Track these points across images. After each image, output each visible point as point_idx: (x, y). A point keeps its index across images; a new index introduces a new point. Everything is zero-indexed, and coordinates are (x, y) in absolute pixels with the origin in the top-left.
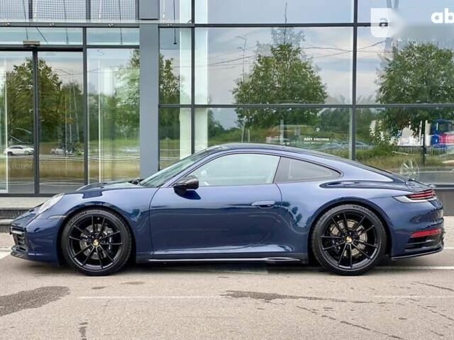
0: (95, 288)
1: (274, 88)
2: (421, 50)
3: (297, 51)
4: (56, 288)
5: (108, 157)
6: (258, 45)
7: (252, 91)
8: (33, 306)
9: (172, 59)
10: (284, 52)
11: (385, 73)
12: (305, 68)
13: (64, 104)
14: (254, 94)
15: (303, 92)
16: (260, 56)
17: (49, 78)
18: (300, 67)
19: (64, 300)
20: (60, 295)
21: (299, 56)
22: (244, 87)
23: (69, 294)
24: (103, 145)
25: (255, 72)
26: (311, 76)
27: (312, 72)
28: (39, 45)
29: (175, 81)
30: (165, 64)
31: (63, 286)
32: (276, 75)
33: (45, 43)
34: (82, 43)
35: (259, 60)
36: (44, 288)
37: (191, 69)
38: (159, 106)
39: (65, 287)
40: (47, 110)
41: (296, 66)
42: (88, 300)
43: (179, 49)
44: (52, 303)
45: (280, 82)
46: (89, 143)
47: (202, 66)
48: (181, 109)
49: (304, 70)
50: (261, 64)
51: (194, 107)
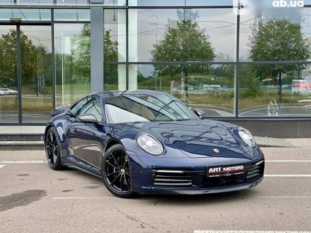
0: (64, 191)
1: (179, 50)
2: (278, 24)
3: (195, 25)
4: (37, 191)
5: (68, 96)
6: (169, 20)
7: (164, 52)
8: (22, 204)
9: (110, 30)
10: (186, 25)
11: (254, 40)
12: (200, 37)
13: (36, 61)
14: (166, 54)
15: (199, 52)
16: (170, 28)
17: (26, 43)
18: (197, 35)
19: (43, 200)
20: (40, 197)
21: (196, 28)
22: (159, 49)
23: (46, 195)
24: (65, 89)
25: (167, 39)
26: (205, 42)
27: (205, 39)
28: (21, 21)
29: (112, 45)
30: (105, 34)
31: (42, 189)
32: (180, 41)
33: (25, 20)
34: (50, 20)
35: (169, 31)
36: (28, 191)
37: (125, 36)
38: (104, 63)
39: (43, 191)
40: (25, 65)
41: (194, 35)
42: (60, 200)
43: (117, 23)
44: (35, 202)
45: (183, 46)
46: (56, 87)
47: (133, 35)
48: (119, 65)
49: (200, 38)
50: (170, 33)
51: (128, 64)
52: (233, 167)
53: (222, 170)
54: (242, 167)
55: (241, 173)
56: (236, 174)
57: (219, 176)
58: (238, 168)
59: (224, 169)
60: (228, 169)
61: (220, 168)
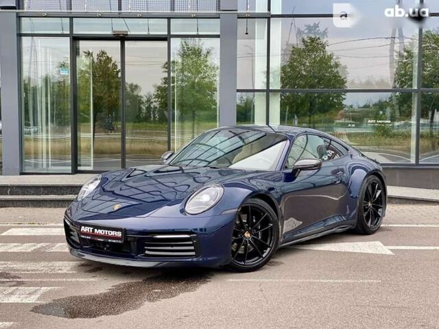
28: (127, 35)
34: (166, 33)
37: (266, 57)
51: (269, 92)
52: (106, 231)
53: (93, 230)
54: (119, 234)
55: (117, 241)
56: (110, 241)
57: (89, 238)
58: (113, 233)
59: (96, 230)
60: (100, 232)
61: (91, 229)
